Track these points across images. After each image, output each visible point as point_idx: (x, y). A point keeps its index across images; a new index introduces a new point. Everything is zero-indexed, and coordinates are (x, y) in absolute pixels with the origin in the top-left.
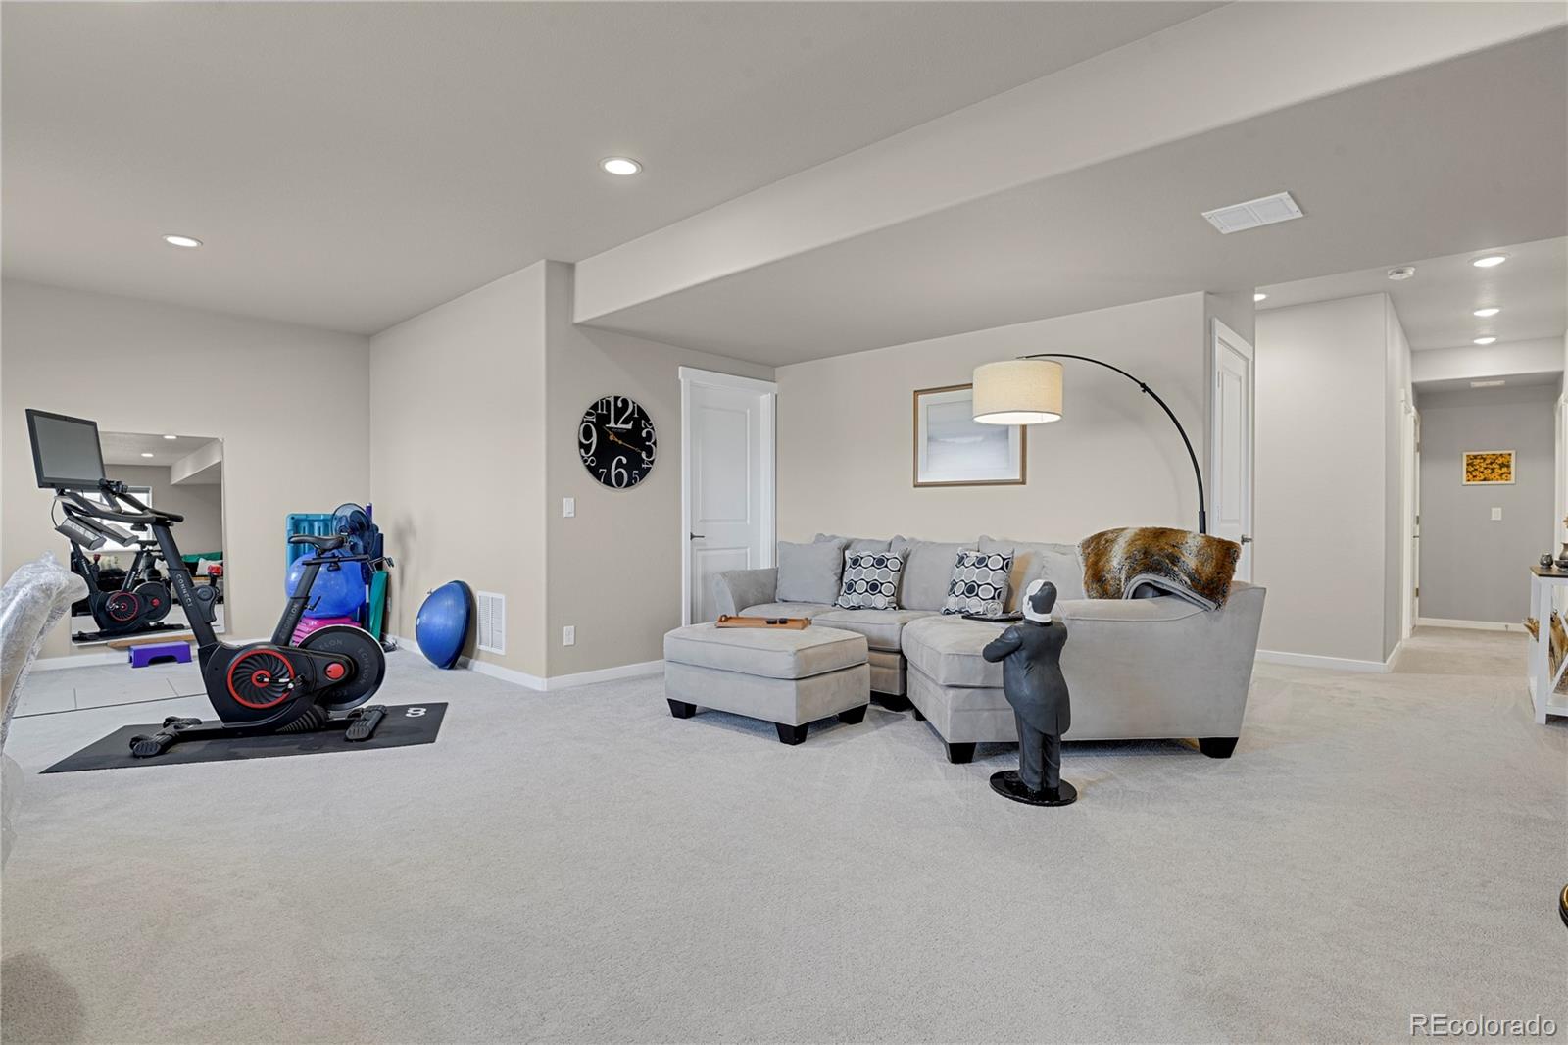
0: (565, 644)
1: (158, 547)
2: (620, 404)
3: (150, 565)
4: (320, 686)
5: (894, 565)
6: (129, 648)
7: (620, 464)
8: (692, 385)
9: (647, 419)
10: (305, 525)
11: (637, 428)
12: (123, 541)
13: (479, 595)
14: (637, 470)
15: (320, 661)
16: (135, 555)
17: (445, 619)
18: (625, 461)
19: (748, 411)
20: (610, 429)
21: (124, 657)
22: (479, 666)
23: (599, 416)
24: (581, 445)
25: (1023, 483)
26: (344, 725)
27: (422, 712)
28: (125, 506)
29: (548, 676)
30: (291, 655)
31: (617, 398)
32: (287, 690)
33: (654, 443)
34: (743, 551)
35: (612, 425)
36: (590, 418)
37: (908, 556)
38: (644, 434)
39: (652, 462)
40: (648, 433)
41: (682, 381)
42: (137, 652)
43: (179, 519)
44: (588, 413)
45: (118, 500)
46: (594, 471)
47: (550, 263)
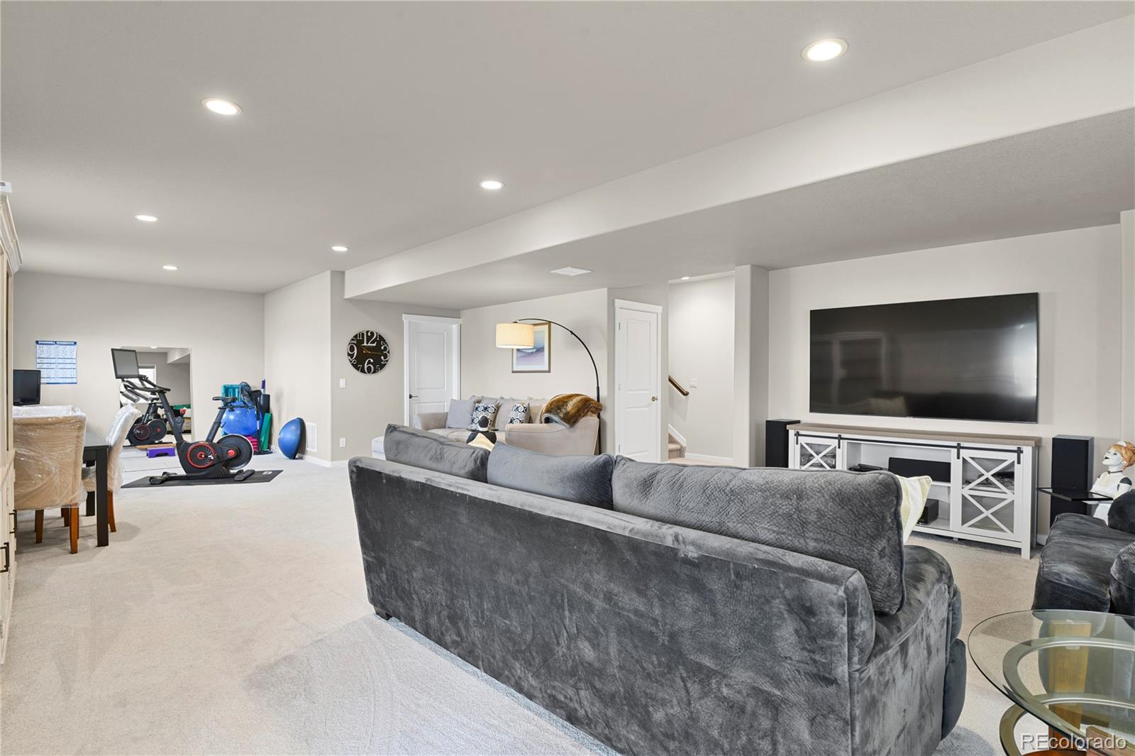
0: (341, 446)
1: (160, 401)
2: (369, 334)
3: (155, 411)
4: (226, 459)
5: (491, 410)
6: (146, 450)
7: (369, 362)
8: (410, 323)
9: (384, 341)
10: (231, 390)
11: (379, 345)
12: (146, 399)
13: (307, 424)
14: (379, 365)
15: (225, 449)
16: (148, 406)
17: (291, 436)
18: (372, 361)
19: (445, 333)
20: (364, 346)
21: (145, 453)
22: (308, 458)
23: (358, 340)
24: (349, 355)
25: (549, 372)
26: (234, 475)
27: (270, 473)
28: (148, 386)
29: (333, 460)
30: (213, 445)
31: (367, 332)
32: (211, 460)
33: (388, 352)
34: (442, 404)
35: (365, 344)
36: (353, 342)
37: (500, 406)
38: (382, 348)
39: (387, 361)
40: (385, 347)
41: (405, 321)
42: (150, 451)
43: (169, 390)
44: (352, 340)
45: (145, 383)
46: (356, 366)
47: (333, 272)
